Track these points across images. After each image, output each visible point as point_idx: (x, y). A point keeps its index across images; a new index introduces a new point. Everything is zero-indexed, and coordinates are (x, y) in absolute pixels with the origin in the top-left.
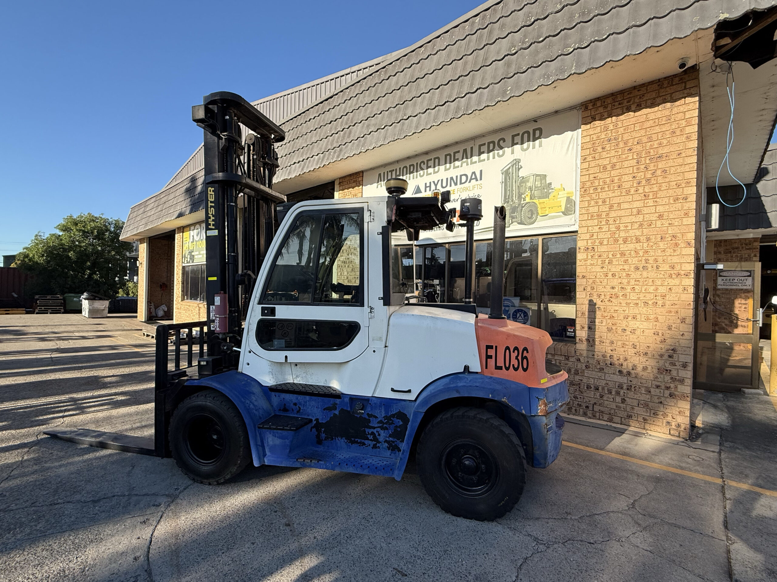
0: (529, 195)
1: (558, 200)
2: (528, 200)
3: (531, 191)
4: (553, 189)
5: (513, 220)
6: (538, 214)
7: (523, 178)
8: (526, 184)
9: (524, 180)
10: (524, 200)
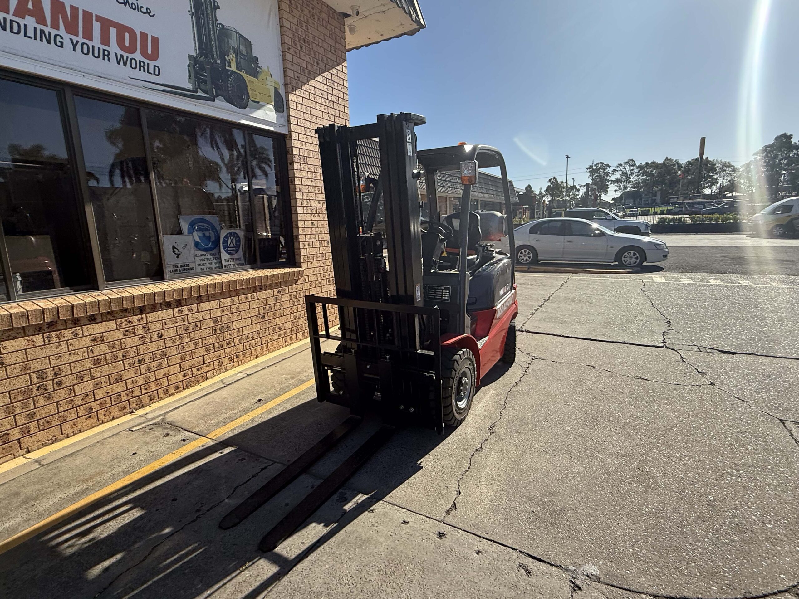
0: (234, 59)
1: (268, 86)
2: (234, 68)
3: (237, 56)
4: (259, 68)
5: (219, 92)
6: (248, 97)
7: (223, 26)
8: (228, 41)
9: (225, 32)
10: (230, 66)
